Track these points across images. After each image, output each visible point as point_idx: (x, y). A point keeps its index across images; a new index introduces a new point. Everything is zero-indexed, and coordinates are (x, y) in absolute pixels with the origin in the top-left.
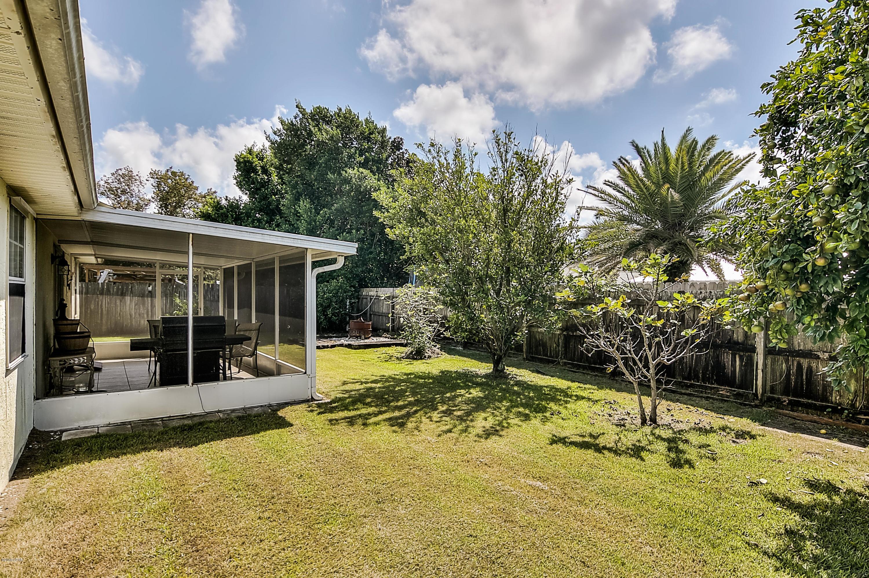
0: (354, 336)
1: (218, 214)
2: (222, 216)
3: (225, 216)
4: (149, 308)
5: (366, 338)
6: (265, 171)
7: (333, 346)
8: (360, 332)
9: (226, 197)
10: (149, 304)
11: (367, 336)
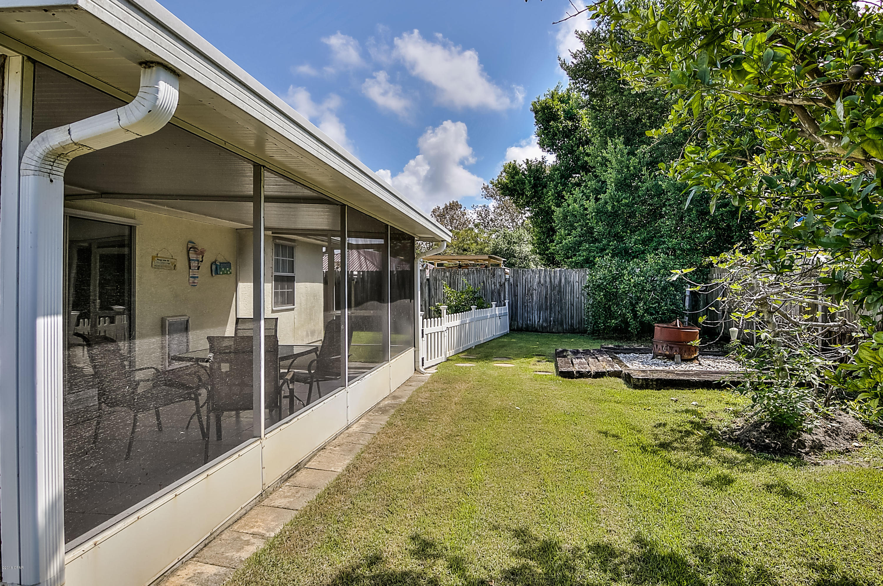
0: (661, 354)
1: (513, 182)
2: (518, 183)
3: (522, 183)
4: (427, 299)
5: (684, 360)
6: (571, 116)
7: (599, 375)
8: (671, 348)
9: (527, 160)
10: (427, 294)
11: (686, 357)
